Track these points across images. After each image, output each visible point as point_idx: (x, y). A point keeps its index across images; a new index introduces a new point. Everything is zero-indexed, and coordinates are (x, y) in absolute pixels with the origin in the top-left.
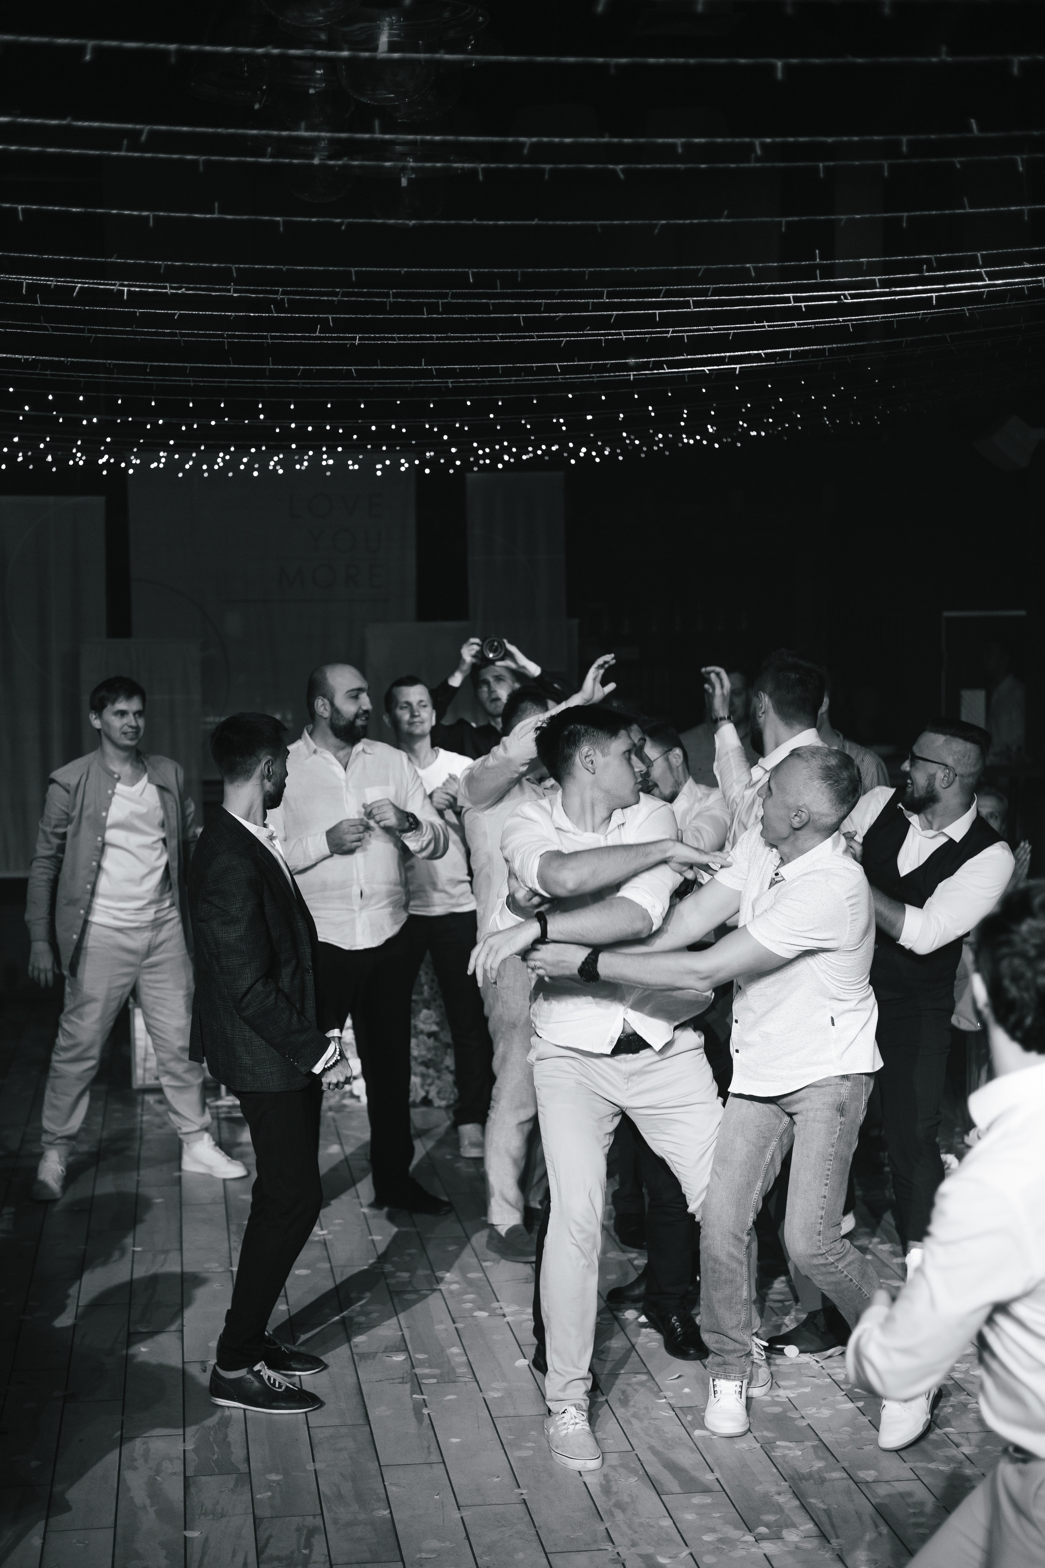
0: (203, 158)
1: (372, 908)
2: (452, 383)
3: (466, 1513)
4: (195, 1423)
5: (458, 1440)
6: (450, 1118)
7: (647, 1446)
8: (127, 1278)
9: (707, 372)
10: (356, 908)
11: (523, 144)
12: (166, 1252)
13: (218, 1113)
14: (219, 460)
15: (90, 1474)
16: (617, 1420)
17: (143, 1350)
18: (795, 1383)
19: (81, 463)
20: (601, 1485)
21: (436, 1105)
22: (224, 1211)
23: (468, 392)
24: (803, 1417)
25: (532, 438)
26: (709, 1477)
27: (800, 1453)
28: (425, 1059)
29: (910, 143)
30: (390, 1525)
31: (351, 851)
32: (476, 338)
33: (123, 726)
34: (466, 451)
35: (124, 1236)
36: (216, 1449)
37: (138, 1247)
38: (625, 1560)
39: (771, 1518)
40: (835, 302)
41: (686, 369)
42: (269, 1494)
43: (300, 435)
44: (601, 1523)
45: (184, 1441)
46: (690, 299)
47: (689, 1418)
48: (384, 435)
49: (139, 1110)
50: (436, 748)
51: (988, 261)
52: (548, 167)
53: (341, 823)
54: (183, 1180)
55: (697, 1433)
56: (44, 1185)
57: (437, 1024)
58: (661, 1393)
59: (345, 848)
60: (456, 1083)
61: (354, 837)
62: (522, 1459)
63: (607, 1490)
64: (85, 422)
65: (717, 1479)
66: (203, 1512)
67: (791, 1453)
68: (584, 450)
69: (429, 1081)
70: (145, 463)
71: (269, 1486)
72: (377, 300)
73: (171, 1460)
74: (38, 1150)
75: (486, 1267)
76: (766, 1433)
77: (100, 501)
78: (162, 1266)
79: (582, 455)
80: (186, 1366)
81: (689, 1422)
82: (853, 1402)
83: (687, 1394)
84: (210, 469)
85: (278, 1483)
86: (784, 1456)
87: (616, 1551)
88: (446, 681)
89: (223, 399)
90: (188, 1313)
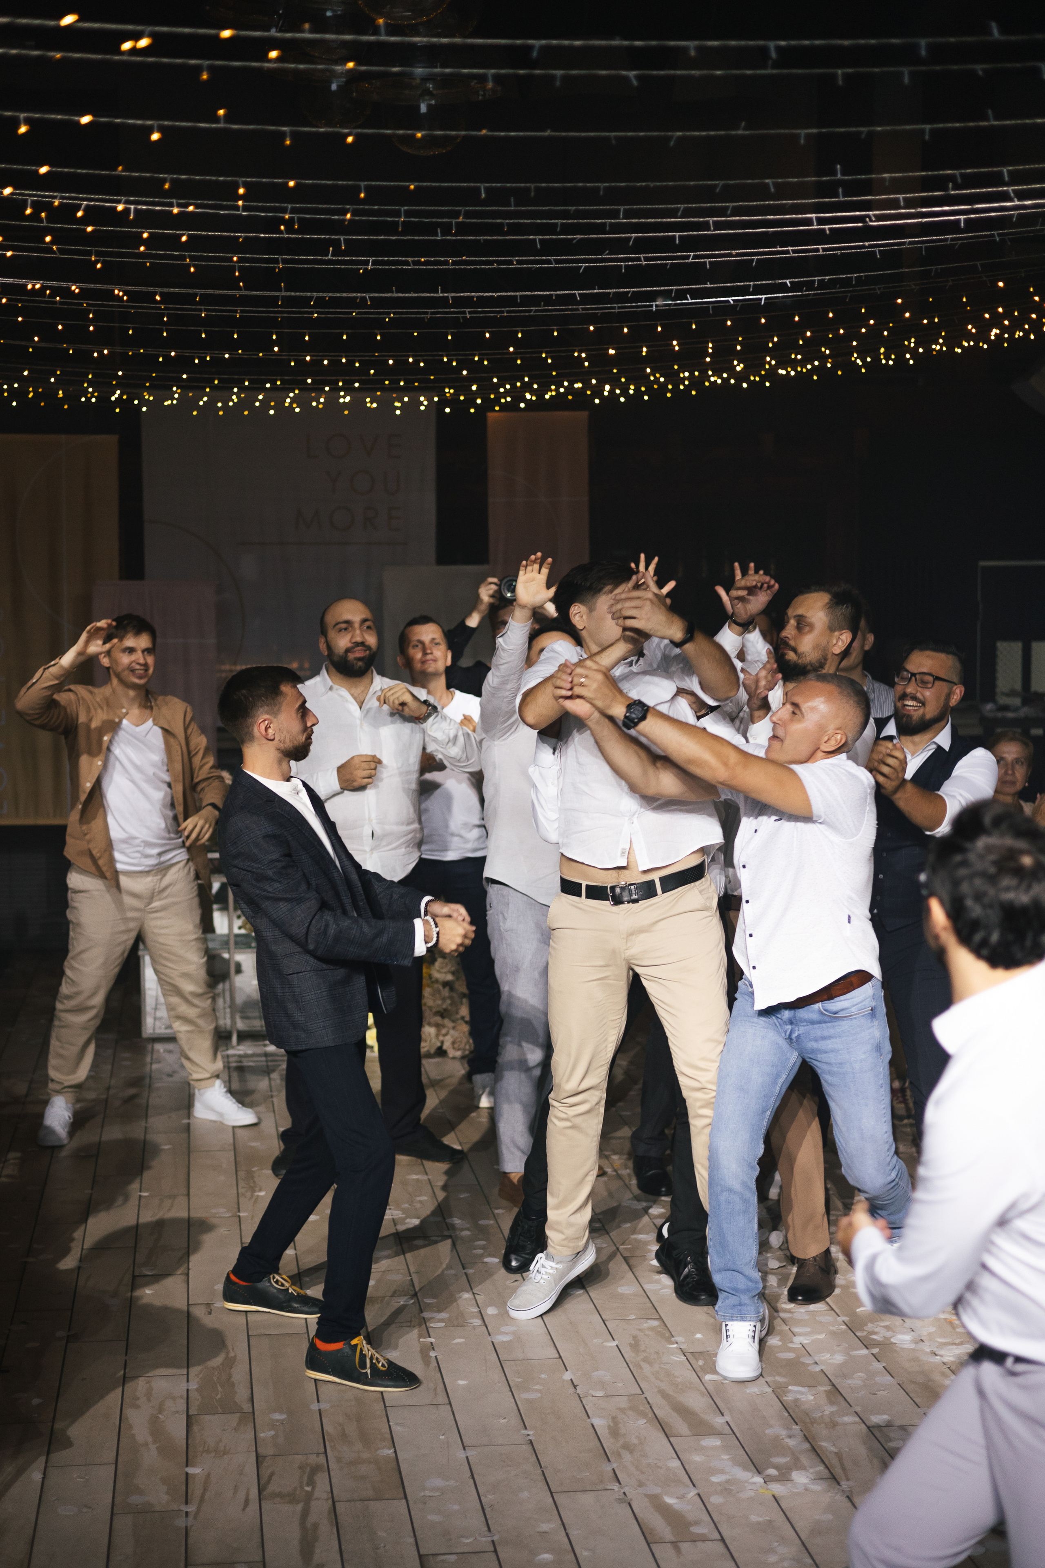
0: (207, 62)
1: (383, 849)
2: (470, 313)
3: (471, 1453)
4: (199, 1364)
5: (466, 1382)
6: (464, 1068)
7: (656, 1390)
8: (133, 1222)
9: (732, 302)
10: (367, 849)
11: (531, 47)
12: (173, 1197)
13: (229, 1062)
14: (234, 397)
15: (92, 1411)
16: (627, 1364)
17: (148, 1294)
18: (809, 1330)
19: (93, 400)
20: (609, 1427)
21: (451, 1055)
22: (233, 1157)
23: (487, 323)
24: (816, 1363)
25: (554, 373)
26: (719, 1421)
27: (813, 1398)
28: (440, 1009)
29: (929, 47)
30: (394, 1464)
31: (362, 788)
32: (493, 263)
33: (132, 662)
34: (486, 388)
35: (130, 1182)
36: (219, 1388)
37: (145, 1192)
38: (631, 1500)
39: (781, 1460)
40: (860, 225)
41: (710, 300)
42: (273, 1433)
43: (315, 368)
44: (608, 1463)
45: (188, 1381)
46: (711, 220)
47: (701, 1363)
48: (402, 368)
49: (148, 1059)
50: (452, 690)
51: (1016, 178)
52: (559, 73)
53: (353, 758)
54: (192, 1127)
55: (708, 1377)
56: (51, 1131)
57: (453, 973)
58: (673, 1339)
59: (356, 784)
60: (472, 1034)
61: (366, 773)
62: (530, 1402)
63: (614, 1432)
64: (96, 355)
65: (727, 1422)
66: (206, 1449)
67: (803, 1398)
68: (607, 387)
69: (444, 1031)
70: (159, 401)
71: (273, 1425)
72: (389, 219)
73: (174, 1399)
74: (45, 1097)
75: (498, 1214)
76: (778, 1378)
77: (112, 440)
78: (169, 1210)
79: (606, 394)
80: (191, 1309)
81: (700, 1366)
82: (867, 1348)
83: (698, 1340)
84: (225, 407)
85: (282, 1422)
86: (797, 1400)
87: (623, 1491)
88: (463, 622)
89: (236, 330)
90: (194, 1259)
